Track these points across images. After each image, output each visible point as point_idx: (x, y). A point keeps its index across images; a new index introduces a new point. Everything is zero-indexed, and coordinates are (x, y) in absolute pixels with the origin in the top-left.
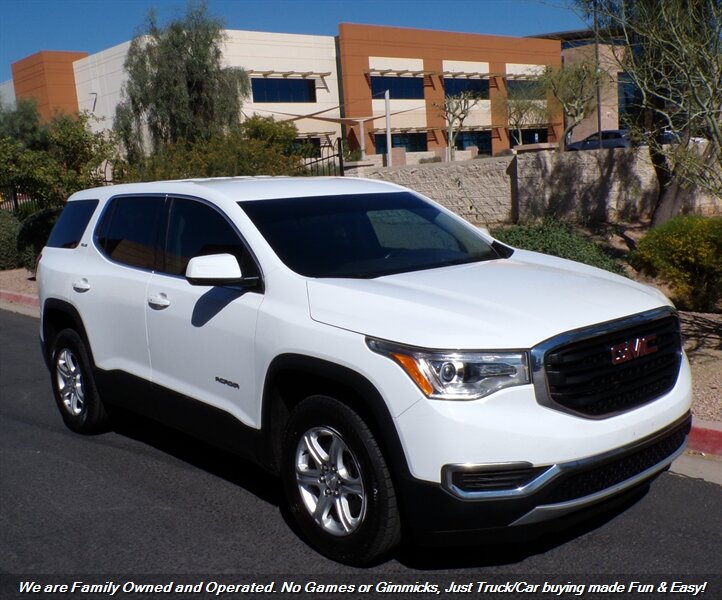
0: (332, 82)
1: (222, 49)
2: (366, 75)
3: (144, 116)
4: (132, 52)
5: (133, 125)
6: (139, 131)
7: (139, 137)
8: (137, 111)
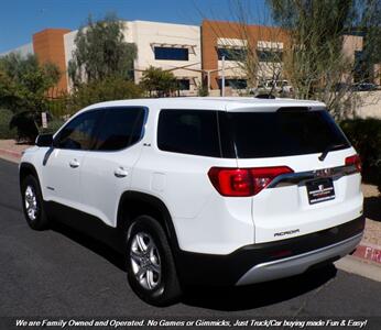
0: (198, 50)
1: (125, 34)
2: (216, 48)
3: (83, 66)
4: (80, 34)
5: (77, 71)
6: (80, 74)
7: (80, 77)
8: (80, 64)
